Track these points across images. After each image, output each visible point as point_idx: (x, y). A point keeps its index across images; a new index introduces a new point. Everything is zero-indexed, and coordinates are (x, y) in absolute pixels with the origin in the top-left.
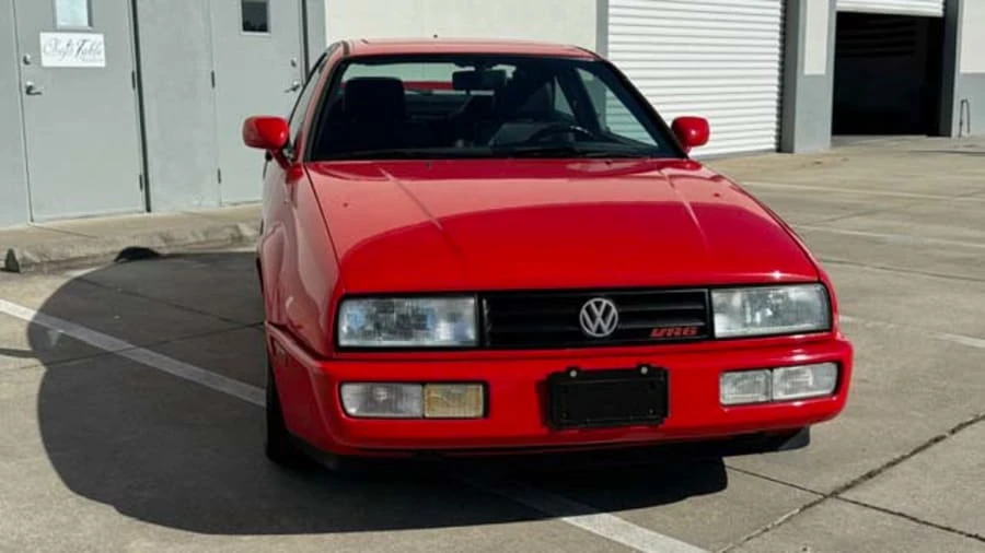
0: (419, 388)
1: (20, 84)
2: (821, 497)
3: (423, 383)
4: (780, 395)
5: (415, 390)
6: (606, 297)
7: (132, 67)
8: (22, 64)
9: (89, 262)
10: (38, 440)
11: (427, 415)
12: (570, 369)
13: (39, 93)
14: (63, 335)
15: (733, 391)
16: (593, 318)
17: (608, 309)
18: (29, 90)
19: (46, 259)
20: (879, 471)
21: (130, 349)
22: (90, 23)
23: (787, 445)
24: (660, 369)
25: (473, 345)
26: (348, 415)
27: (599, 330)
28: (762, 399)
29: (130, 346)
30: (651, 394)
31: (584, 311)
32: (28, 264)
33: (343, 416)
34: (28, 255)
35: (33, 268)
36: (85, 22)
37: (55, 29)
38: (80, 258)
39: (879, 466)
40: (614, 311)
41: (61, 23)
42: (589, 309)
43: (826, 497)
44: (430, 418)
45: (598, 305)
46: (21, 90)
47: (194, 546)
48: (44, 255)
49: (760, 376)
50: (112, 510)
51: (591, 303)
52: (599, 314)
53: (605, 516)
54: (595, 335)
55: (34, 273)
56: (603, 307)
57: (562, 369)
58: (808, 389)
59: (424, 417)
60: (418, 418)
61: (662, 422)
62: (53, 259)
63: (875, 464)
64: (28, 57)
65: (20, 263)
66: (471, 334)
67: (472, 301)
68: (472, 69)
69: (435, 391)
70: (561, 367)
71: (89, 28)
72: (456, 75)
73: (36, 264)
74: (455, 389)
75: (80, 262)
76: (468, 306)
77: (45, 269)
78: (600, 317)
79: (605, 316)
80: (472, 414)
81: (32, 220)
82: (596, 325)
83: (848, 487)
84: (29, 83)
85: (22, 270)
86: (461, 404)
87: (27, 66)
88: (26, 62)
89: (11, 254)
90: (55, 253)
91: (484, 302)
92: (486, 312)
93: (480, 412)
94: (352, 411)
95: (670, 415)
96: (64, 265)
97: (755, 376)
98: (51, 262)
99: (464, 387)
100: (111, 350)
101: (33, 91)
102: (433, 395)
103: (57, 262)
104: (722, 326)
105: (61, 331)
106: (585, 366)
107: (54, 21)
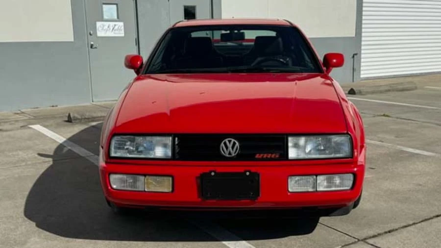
0: (144, 177)
1: (88, 44)
2: (357, 240)
3: (145, 175)
4: (321, 189)
5: (142, 178)
6: (233, 138)
7: (135, 36)
8: (89, 36)
9: (102, 119)
10: (27, 193)
11: (146, 190)
12: (211, 172)
13: (96, 48)
14: (69, 149)
15: (296, 185)
16: (227, 147)
17: (234, 143)
18: (92, 46)
19: (83, 117)
20: (397, 230)
21: (92, 155)
22: (118, 18)
23: (334, 214)
24: (256, 173)
25: (170, 158)
26: (112, 188)
27: (230, 154)
28: (311, 190)
29: (92, 154)
30: (251, 185)
31: (222, 144)
32: (76, 119)
33: (110, 188)
34: (76, 115)
35: (77, 121)
36: (115, 17)
37: (102, 20)
38: (98, 117)
39: (397, 227)
40: (237, 144)
41: (105, 17)
42: (225, 144)
43: (359, 240)
44: (148, 192)
45: (230, 141)
46: (88, 46)
47: (56, 242)
48: (83, 116)
49: (311, 179)
50: (34, 224)
51: (227, 140)
52: (230, 146)
53: (244, 242)
54: (227, 156)
55: (77, 123)
56: (232, 143)
57: (208, 171)
58: (336, 186)
59: (145, 191)
60: (142, 191)
61: (257, 199)
62: (87, 117)
63: (396, 226)
64: (92, 32)
65: (72, 118)
66: (170, 153)
67: (171, 138)
68: (228, 32)
69: (150, 179)
70: (207, 170)
71: (118, 20)
72: (222, 35)
73: (79, 119)
74: (159, 179)
75: (98, 119)
76: (169, 140)
77: (83, 121)
78: (230, 147)
79: (233, 148)
80: (166, 190)
81: (93, 101)
82: (228, 151)
83: (374, 236)
84: (92, 43)
85: (73, 121)
86: (162, 186)
87: (92, 36)
88: (91, 35)
89: (69, 116)
90: (87, 115)
91: (176, 139)
92: (176, 143)
93: (170, 190)
94: (114, 187)
95: (260, 195)
96: (90, 120)
97: (307, 179)
98: (85, 118)
99: (162, 178)
100: (83, 156)
101: (93, 47)
102: (150, 181)
103: (88, 119)
104: (292, 154)
105: (69, 148)
106: (219, 170)
107: (103, 17)
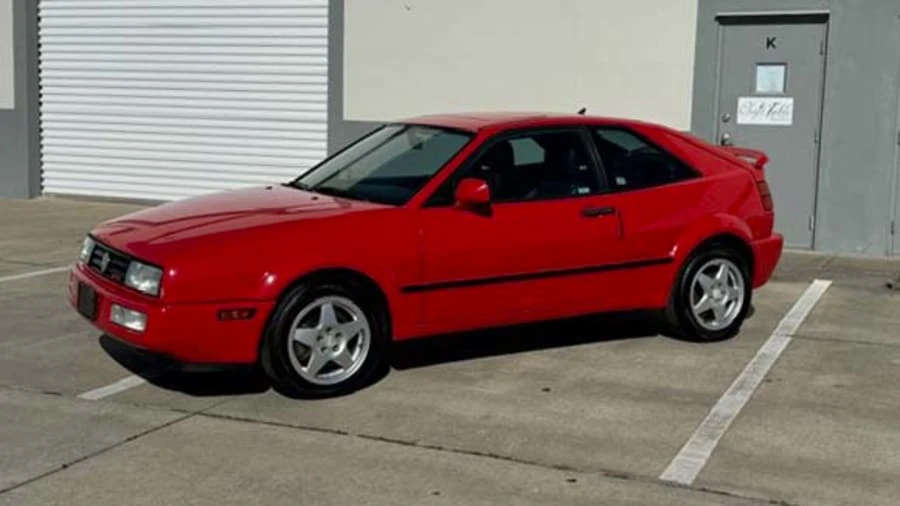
1: (718, 137)
7: (815, 125)
8: (722, 122)
18: (726, 142)
22: (785, 90)
36: (779, 89)
37: (752, 94)
41: (759, 89)
46: (718, 142)
64: (727, 116)
71: (783, 94)
84: (726, 136)
87: (727, 123)
88: (725, 120)
107: (754, 88)
